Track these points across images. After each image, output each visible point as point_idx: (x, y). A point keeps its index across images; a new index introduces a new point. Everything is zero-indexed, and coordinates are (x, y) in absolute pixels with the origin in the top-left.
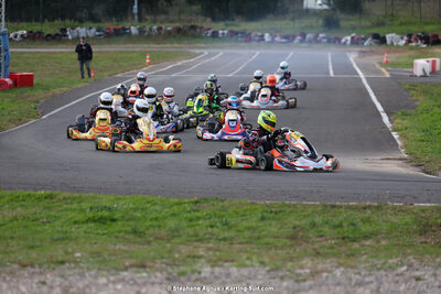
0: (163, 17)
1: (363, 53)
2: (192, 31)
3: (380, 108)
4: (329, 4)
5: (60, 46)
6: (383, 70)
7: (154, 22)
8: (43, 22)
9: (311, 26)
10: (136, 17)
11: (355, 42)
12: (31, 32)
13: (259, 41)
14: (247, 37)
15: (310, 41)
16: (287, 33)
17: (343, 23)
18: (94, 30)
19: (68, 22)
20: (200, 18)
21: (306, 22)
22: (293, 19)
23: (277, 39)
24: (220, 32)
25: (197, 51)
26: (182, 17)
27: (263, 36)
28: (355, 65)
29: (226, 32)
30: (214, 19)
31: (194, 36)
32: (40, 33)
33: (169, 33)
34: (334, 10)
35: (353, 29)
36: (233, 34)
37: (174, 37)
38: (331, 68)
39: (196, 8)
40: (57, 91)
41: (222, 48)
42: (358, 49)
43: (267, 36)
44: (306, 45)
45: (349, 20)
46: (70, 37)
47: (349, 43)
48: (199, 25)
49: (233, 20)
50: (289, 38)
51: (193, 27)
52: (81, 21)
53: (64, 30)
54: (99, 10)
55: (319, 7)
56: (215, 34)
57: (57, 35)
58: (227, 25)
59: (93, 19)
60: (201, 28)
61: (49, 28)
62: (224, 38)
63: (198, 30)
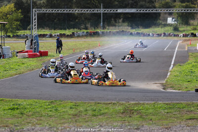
0: (114, 27)
1: (184, 41)
2: (123, 33)
3: (173, 63)
6: (186, 47)
7: (108, 29)
8: (66, 29)
9: (168, 30)
10: (102, 27)
12: (61, 34)
14: (144, 35)
15: (167, 36)
16: (158, 33)
18: (85, 33)
19: (76, 30)
23: (155, 35)
24: (133, 33)
26: (120, 28)
27: (149, 34)
30: (133, 28)
31: (123, 35)
32: (64, 34)
33: (114, 33)
35: (184, 31)
36: (138, 34)
37: (116, 35)
43: (151, 34)
44: (165, 37)
46: (76, 35)
47: (182, 36)
48: (125, 30)
49: (139, 28)
50: (159, 35)
51: (123, 31)
52: (81, 30)
53: (74, 33)
54: (88, 25)
55: (173, 23)
56: (131, 34)
57: (71, 35)
58: (136, 30)
59: (86, 28)
61: (68, 32)
62: (134, 35)
63: (125, 32)
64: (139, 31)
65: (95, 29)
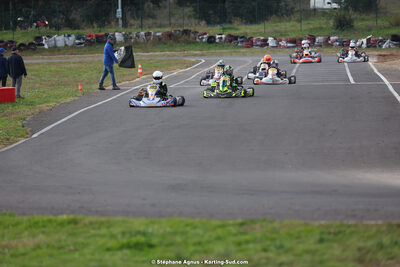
0: (150, 21)
1: (383, 57)
2: (186, 37)
4: (339, 3)
5: (35, 56)
7: (141, 27)
8: (14, 29)
9: (321, 28)
10: (120, 22)
11: (371, 45)
13: (262, 46)
14: (249, 43)
15: (321, 46)
16: (293, 36)
17: (357, 24)
18: (72, 38)
19: (42, 30)
20: (194, 21)
21: (315, 23)
22: (300, 21)
23: (283, 43)
24: (218, 37)
25: (194, 60)
26: (173, 21)
27: (266, 40)
28: (376, 71)
29: (223, 36)
30: (209, 23)
31: (188, 43)
32: (12, 42)
33: (159, 38)
34: (346, 9)
35: (369, 30)
36: (232, 39)
37: (165, 44)
38: (349, 74)
39: (188, 10)
40: (45, 107)
41: (221, 55)
42: (376, 53)
43: (270, 39)
45: (363, 20)
46: (46, 46)
47: (364, 46)
48: (192, 29)
49: (230, 22)
50: (296, 42)
51: (186, 32)
52: (58, 28)
53: (39, 39)
54: (76, 15)
55: (328, 6)
56: (211, 40)
57: (31, 44)
58: (224, 29)
59: (71, 25)
60: (196, 32)
61: (21, 37)
62: (221, 44)
63: (192, 35)
64: (233, 33)
65: (100, 27)
